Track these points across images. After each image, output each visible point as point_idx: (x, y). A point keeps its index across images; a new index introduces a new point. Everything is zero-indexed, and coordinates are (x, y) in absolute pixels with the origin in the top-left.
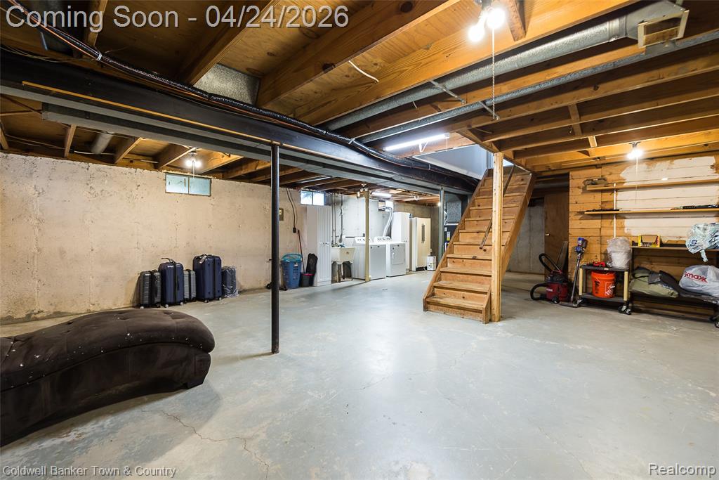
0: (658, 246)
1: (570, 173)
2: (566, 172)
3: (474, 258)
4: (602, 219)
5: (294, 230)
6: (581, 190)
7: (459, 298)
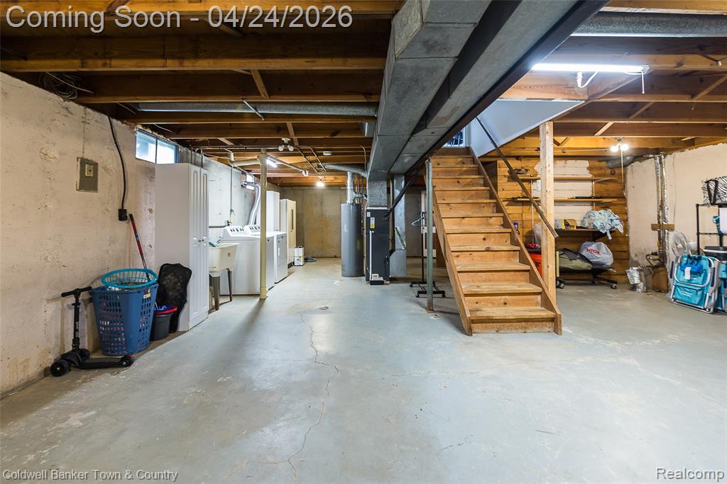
0: (575, 229)
1: (498, 161)
2: (494, 159)
3: (488, 250)
4: (523, 205)
5: (123, 215)
6: (507, 179)
7: (499, 306)
